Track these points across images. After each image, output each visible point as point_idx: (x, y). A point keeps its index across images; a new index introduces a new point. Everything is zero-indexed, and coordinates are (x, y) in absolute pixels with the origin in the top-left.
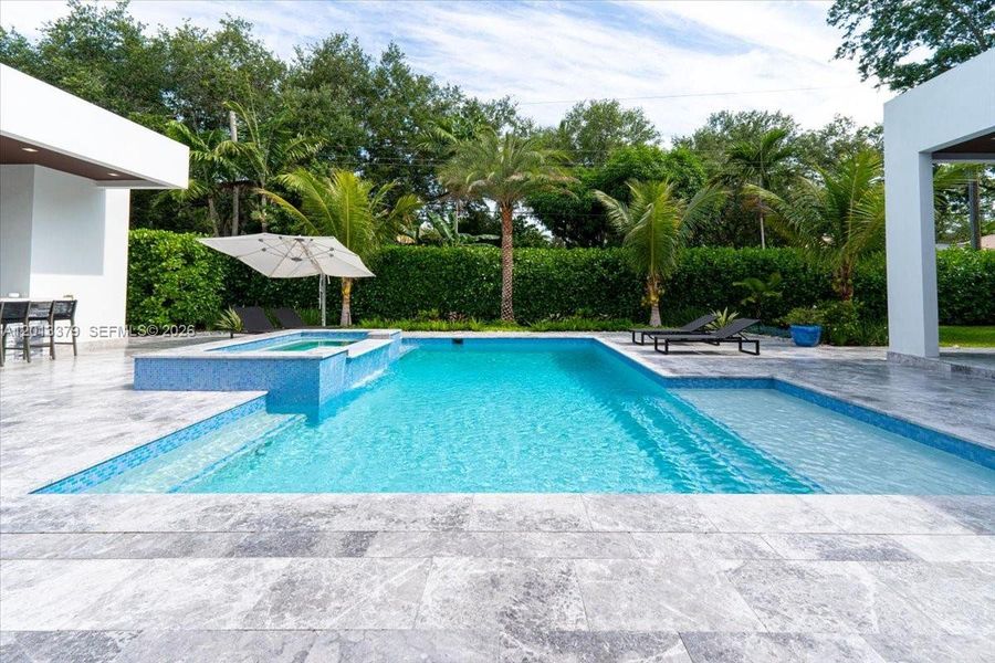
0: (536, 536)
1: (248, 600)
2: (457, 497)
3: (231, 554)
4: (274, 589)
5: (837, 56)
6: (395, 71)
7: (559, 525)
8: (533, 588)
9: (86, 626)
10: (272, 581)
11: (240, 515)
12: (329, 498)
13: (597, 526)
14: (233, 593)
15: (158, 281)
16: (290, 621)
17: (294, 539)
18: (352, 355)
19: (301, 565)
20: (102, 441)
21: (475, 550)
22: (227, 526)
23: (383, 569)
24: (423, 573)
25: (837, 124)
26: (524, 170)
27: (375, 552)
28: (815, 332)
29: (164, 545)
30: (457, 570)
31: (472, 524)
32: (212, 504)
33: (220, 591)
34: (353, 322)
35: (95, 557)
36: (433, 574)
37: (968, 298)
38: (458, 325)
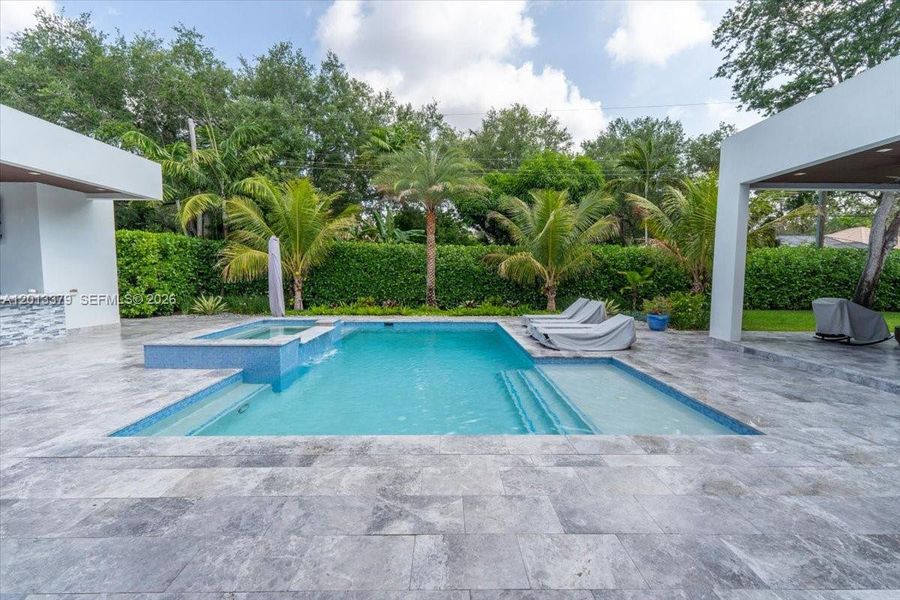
0: (408, 457)
1: (252, 485)
2: (366, 438)
3: (239, 466)
4: (264, 481)
5: (717, 75)
6: (334, 78)
7: (420, 451)
8: (399, 479)
9: (173, 496)
10: (262, 477)
11: (239, 447)
12: (291, 438)
13: (442, 452)
14: (244, 483)
15: (140, 273)
16: (274, 493)
17: (272, 458)
18: (303, 341)
19: (278, 470)
20: (138, 405)
21: (372, 463)
22: (233, 452)
23: (321, 472)
24: (342, 474)
25: (722, 131)
26: (444, 180)
27: (317, 465)
28: (664, 320)
29: (201, 462)
30: (361, 472)
31: (373, 451)
32: (222, 441)
33: (236, 482)
34: (305, 307)
35: (163, 468)
36: (348, 475)
37: (805, 287)
38: (390, 310)
